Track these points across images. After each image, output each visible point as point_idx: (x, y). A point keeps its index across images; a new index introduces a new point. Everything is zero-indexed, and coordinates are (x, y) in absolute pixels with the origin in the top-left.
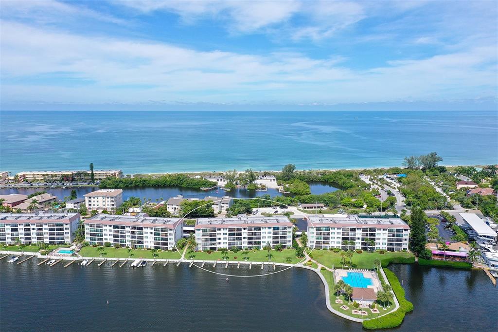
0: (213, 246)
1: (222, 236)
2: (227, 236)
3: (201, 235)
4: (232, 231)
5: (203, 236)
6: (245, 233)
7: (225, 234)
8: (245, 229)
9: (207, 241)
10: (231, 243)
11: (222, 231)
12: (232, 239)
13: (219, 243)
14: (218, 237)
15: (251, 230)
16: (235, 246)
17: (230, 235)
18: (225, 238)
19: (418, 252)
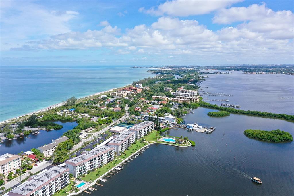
4: (126, 142)
9: (122, 149)
12: (126, 145)
15: (129, 139)
19: (158, 129)
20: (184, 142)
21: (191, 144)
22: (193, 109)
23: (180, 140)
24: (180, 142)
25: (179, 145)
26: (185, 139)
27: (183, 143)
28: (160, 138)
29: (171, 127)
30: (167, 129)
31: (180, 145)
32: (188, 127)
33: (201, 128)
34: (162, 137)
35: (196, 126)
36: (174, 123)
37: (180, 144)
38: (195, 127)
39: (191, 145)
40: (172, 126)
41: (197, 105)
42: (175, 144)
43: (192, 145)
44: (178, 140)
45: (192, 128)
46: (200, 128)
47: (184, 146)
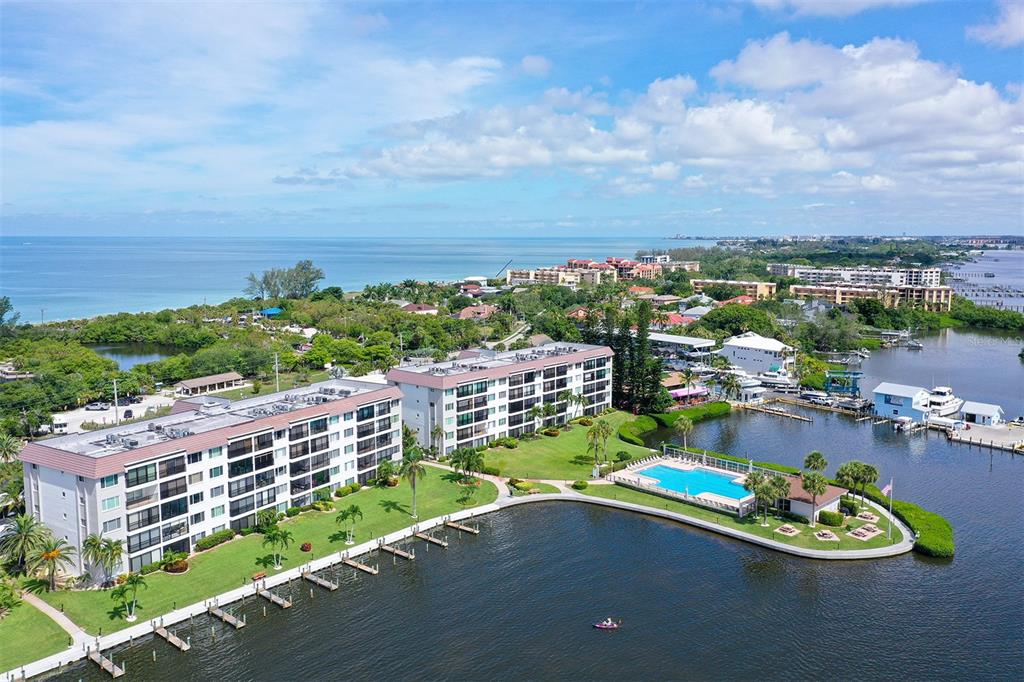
0: (176, 539)
1: (204, 486)
2: (224, 479)
3: (123, 500)
4: (244, 451)
5: (128, 504)
6: (282, 452)
7: (215, 472)
8: (279, 434)
9: (150, 520)
10: (242, 504)
11: (207, 463)
12: (242, 485)
13: (198, 518)
14: (192, 490)
15: (300, 435)
16: (255, 511)
17: (235, 470)
18: (216, 491)
19: (645, 402)
20: (832, 508)
21: (905, 533)
22: (919, 335)
23: (796, 489)
24: (797, 508)
25: (773, 536)
26: (845, 485)
27: (825, 520)
28: (623, 459)
29: (751, 403)
30: (715, 409)
31: (788, 538)
32: (883, 410)
33: (996, 417)
34: (652, 455)
35: (951, 403)
36: (780, 378)
37: (794, 529)
38: (944, 409)
39: (906, 545)
40: (761, 400)
41: (945, 320)
42: (744, 518)
43: (919, 551)
44: (779, 483)
45: (917, 414)
46: (986, 419)
47: (838, 546)
